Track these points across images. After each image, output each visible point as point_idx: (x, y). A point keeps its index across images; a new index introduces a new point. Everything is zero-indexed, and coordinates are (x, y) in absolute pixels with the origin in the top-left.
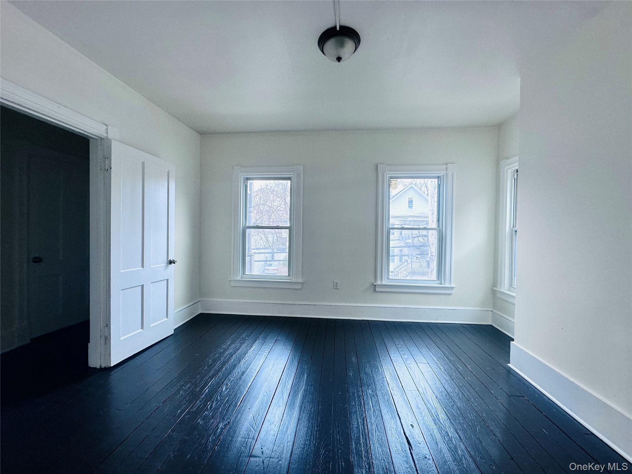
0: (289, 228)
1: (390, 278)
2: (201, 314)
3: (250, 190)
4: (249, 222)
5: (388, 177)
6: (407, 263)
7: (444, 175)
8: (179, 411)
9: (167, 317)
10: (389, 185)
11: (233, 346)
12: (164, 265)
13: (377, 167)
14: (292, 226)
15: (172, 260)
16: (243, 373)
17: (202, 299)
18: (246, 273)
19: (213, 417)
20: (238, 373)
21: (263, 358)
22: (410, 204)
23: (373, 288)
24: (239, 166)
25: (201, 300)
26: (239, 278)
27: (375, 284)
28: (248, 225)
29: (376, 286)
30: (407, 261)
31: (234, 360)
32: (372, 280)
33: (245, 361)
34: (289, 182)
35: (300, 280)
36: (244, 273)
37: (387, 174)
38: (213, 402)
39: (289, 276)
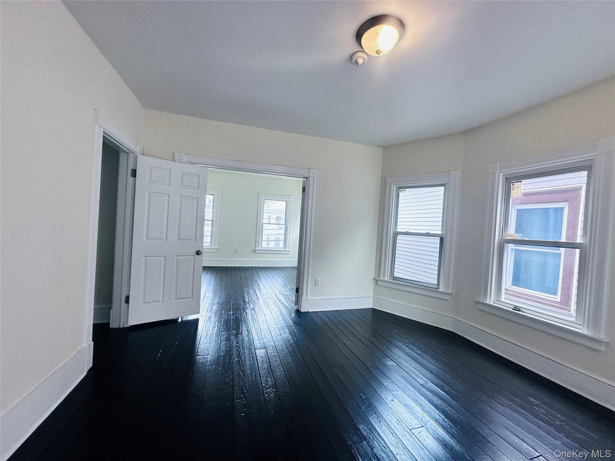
0: (212, 221)
1: (262, 247)
5: (263, 199)
7: (288, 201)
10: (264, 203)
14: (213, 220)
23: (254, 250)
29: (256, 250)
32: (254, 247)
35: (217, 247)
39: (211, 245)
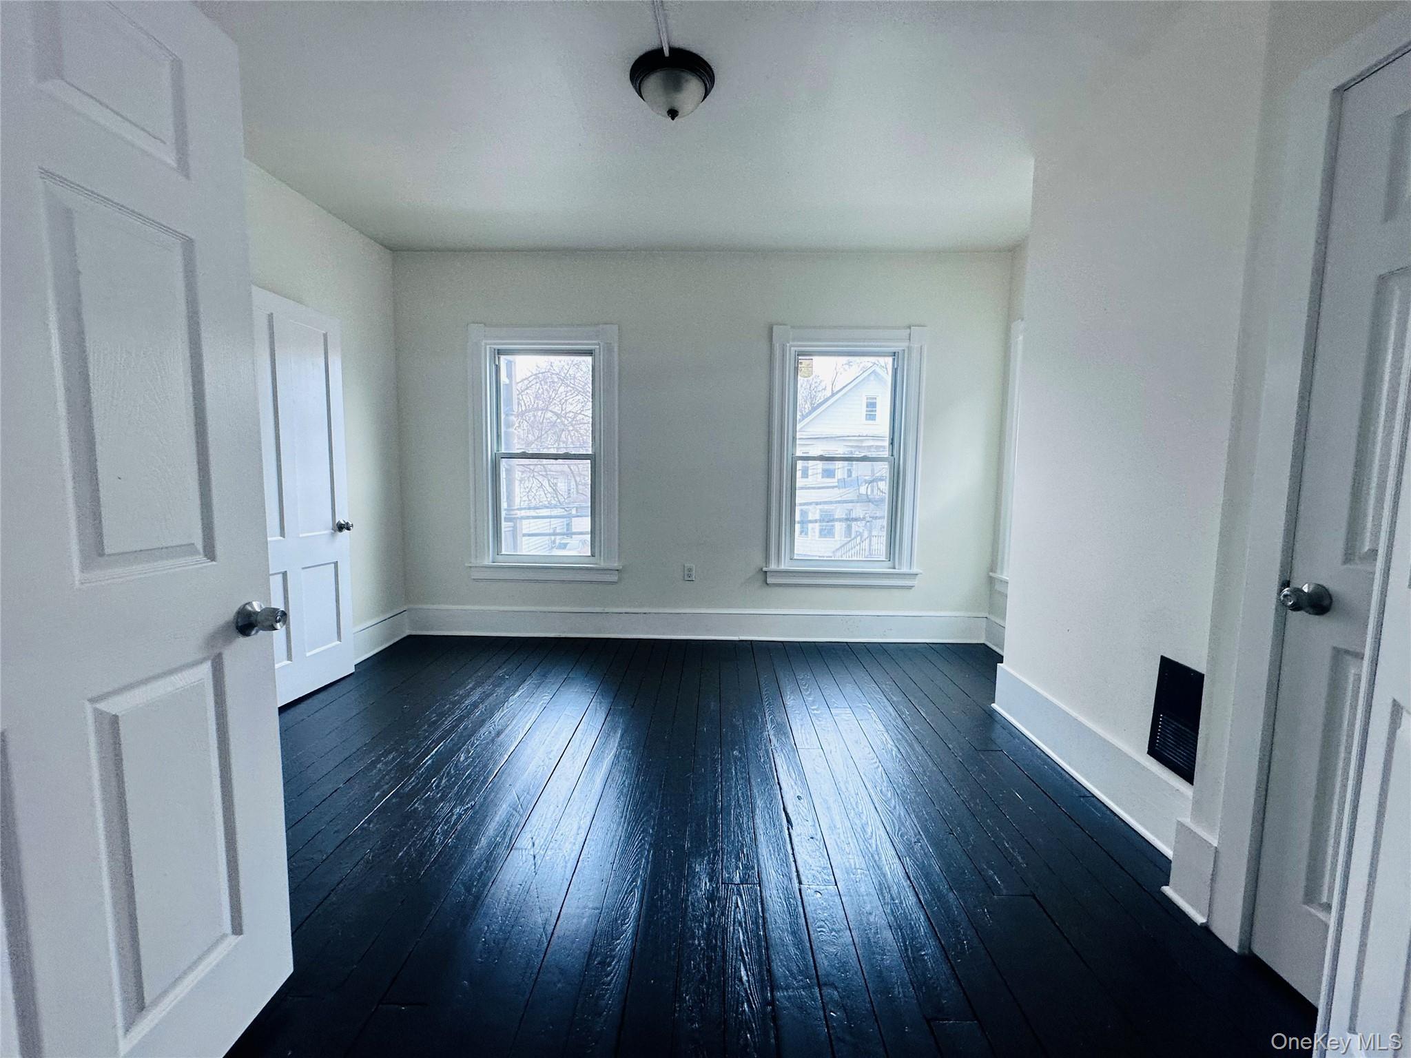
0: (591, 457)
1: (795, 558)
2: (409, 637)
3: (509, 376)
4: (506, 444)
5: (793, 353)
6: (861, 538)
7: (904, 350)
8: (377, 794)
9: (339, 638)
10: (796, 369)
11: (479, 691)
12: (329, 531)
13: (771, 330)
14: (598, 452)
15: (343, 523)
16: (499, 734)
17: (411, 606)
18: (503, 553)
19: (442, 799)
20: (490, 732)
21: (538, 709)
22: (872, 411)
23: (761, 577)
24: (480, 323)
25: (408, 609)
26: (488, 561)
27: (765, 569)
28: (503, 451)
29: (768, 573)
30: (861, 535)
31: (480, 713)
32: (760, 562)
33: (502, 714)
34: (589, 359)
35: (617, 564)
36: (498, 551)
37: (791, 346)
38: (441, 779)
39: (593, 555)
